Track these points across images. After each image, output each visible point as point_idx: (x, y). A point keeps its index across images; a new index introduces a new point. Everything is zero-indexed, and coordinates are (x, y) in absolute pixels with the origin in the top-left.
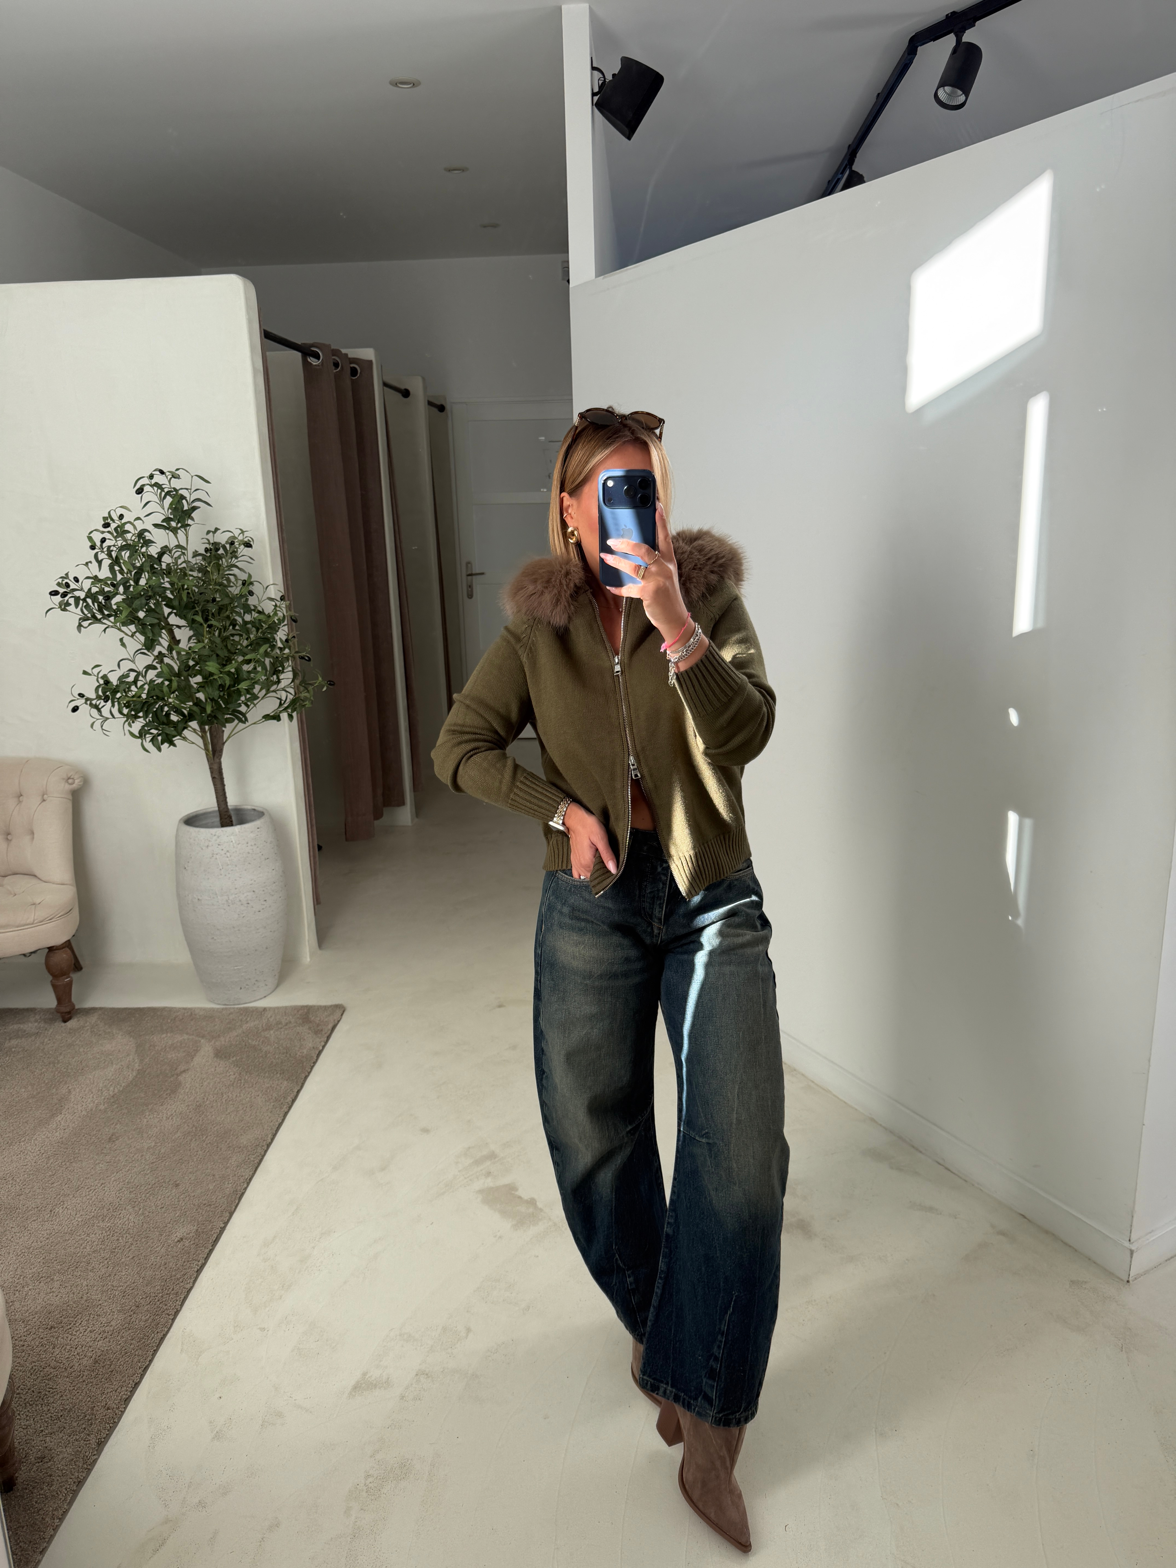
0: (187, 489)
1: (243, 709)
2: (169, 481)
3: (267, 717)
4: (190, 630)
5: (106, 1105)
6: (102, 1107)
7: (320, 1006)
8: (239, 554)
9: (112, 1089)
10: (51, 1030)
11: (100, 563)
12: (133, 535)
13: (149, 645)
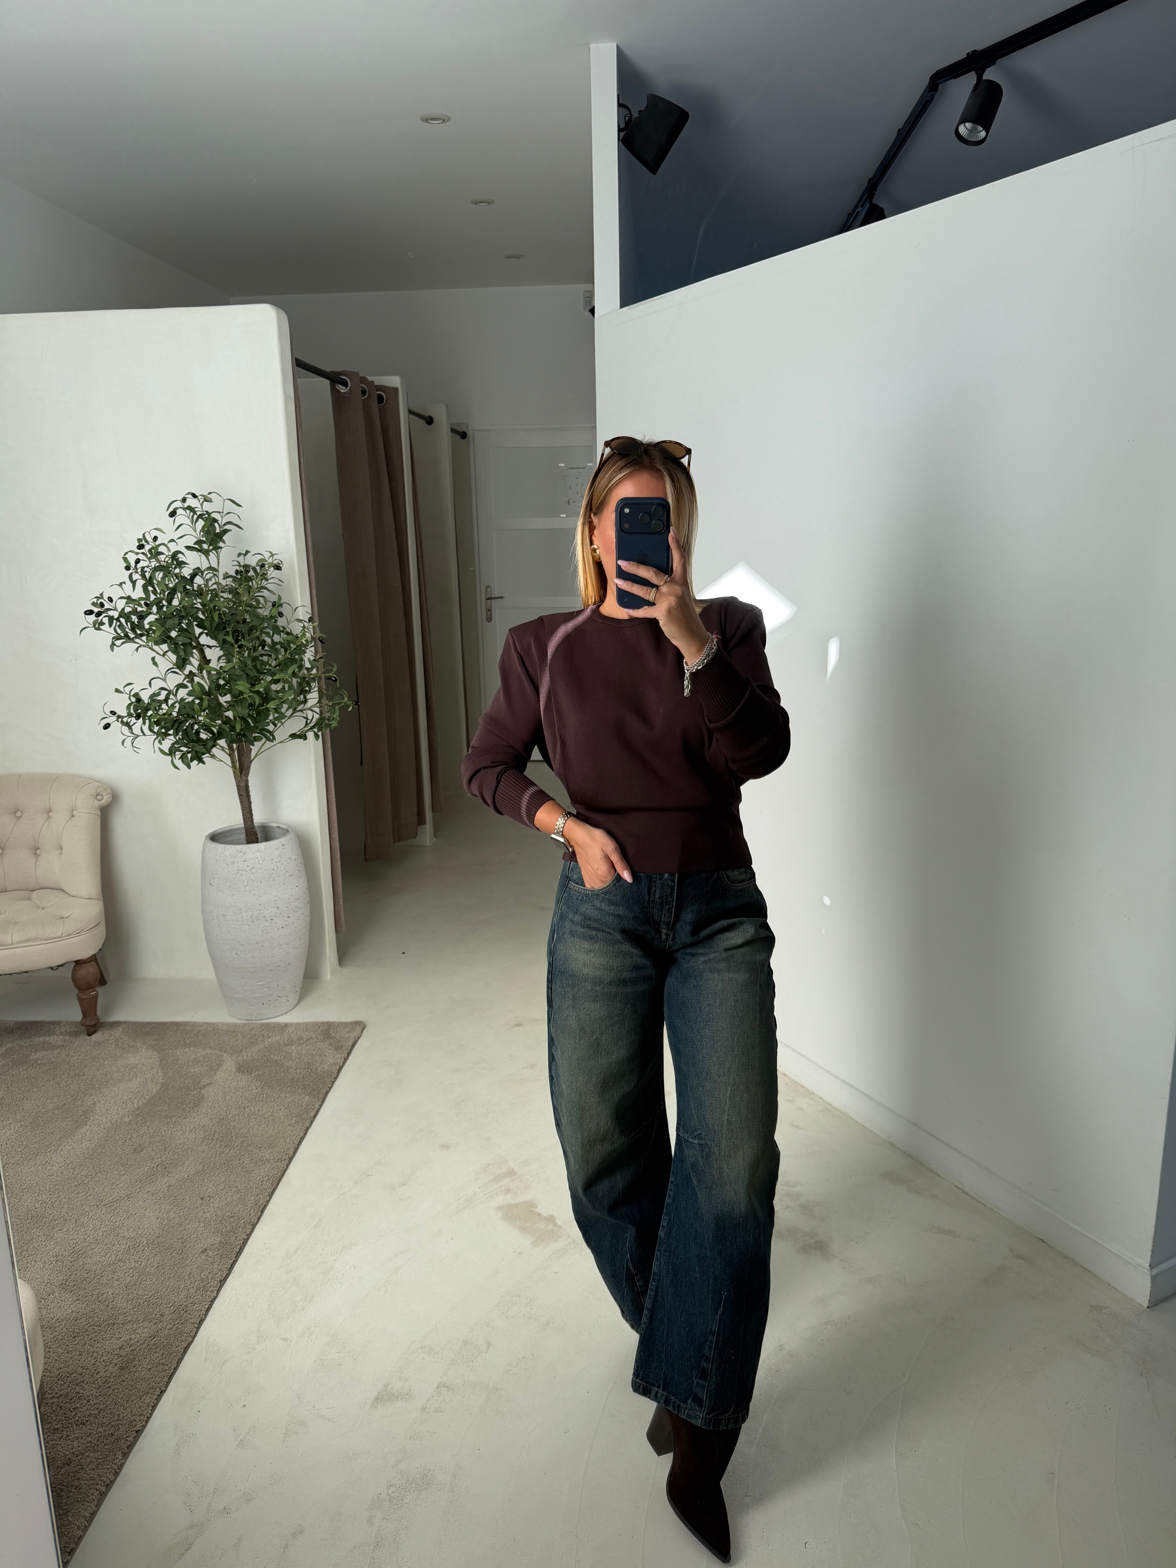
0: (219, 512)
1: (271, 727)
2: (202, 505)
3: (294, 736)
4: (221, 650)
5: (130, 1117)
6: (127, 1119)
7: (341, 1023)
8: (269, 576)
9: (136, 1101)
10: (76, 1043)
11: (134, 583)
12: (167, 556)
13: (181, 664)
